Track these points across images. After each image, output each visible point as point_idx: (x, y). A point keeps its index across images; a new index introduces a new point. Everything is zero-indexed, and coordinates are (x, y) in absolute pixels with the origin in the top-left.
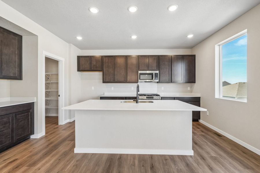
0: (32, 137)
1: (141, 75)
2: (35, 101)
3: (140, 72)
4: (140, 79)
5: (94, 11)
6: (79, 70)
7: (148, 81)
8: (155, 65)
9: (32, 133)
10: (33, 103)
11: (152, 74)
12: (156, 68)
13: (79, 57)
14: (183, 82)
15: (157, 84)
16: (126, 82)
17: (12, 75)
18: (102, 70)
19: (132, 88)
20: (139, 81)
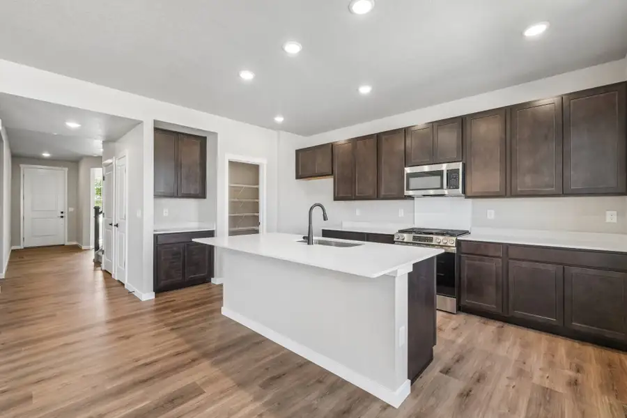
0: (213, 280)
2: (215, 229)
3: (408, 170)
4: (408, 189)
5: (247, 76)
6: (298, 177)
7: (432, 192)
10: (213, 231)
11: (440, 173)
12: (455, 156)
13: (297, 152)
14: (564, 192)
15: (470, 200)
16: (378, 197)
17: (192, 192)
18: (332, 174)
19: (401, 213)
20: (407, 193)
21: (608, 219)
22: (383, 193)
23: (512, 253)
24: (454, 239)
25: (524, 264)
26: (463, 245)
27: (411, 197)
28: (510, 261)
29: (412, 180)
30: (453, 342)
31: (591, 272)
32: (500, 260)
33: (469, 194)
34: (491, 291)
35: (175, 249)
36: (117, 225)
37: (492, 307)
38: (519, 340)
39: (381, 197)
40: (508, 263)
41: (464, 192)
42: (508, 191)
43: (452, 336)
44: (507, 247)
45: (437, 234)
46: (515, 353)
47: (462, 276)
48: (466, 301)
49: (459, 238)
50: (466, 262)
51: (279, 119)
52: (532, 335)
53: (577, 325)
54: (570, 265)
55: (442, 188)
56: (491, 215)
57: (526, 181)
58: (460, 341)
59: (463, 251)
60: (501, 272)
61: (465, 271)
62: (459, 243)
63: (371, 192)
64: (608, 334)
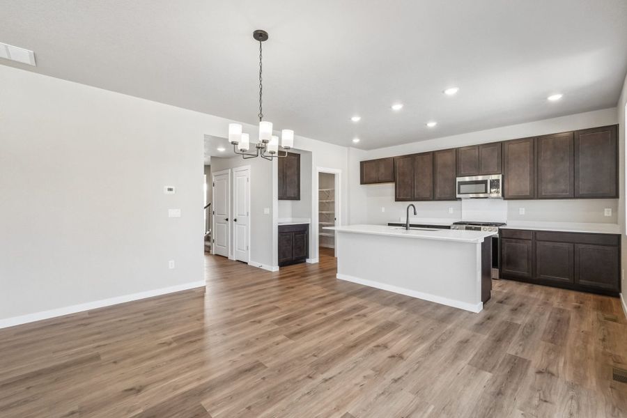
0: (308, 261)
1: (461, 186)
2: (309, 223)
3: (459, 179)
4: (459, 193)
7: (478, 195)
8: (494, 161)
9: (307, 256)
10: (308, 224)
11: (485, 182)
12: (496, 170)
13: (362, 163)
14: (575, 195)
15: (506, 201)
16: (434, 199)
17: (293, 196)
18: (393, 180)
19: (451, 211)
20: (458, 196)
21: (606, 215)
22: (438, 195)
23: (538, 236)
24: (497, 228)
25: (547, 244)
26: (503, 233)
27: (460, 199)
28: (538, 243)
29: (462, 187)
30: (501, 292)
31: (591, 246)
32: (530, 242)
33: (506, 197)
34: (524, 262)
35: (288, 236)
36: (235, 220)
37: (526, 274)
38: (543, 292)
39: (437, 198)
40: (536, 243)
41: (503, 195)
42: (535, 195)
43: (499, 289)
44: (535, 232)
45: (483, 225)
46: (542, 297)
47: (503, 253)
48: (506, 270)
49: (500, 227)
50: (506, 244)
51: (356, 141)
52: (553, 289)
53: (582, 282)
54: (577, 243)
55: (486, 192)
56: (522, 211)
57: (548, 188)
58: (505, 291)
59: (504, 236)
60: (531, 248)
61: (505, 250)
62: (500, 231)
63: (427, 195)
64: (603, 286)
